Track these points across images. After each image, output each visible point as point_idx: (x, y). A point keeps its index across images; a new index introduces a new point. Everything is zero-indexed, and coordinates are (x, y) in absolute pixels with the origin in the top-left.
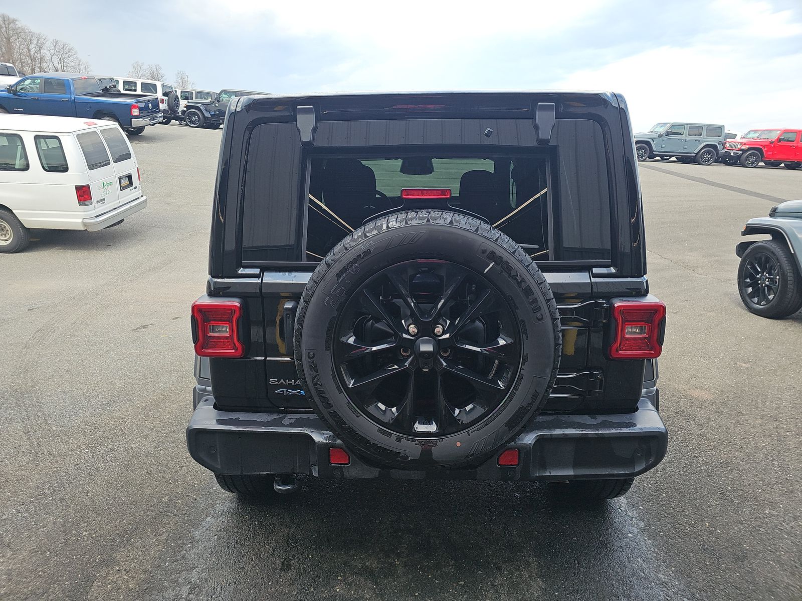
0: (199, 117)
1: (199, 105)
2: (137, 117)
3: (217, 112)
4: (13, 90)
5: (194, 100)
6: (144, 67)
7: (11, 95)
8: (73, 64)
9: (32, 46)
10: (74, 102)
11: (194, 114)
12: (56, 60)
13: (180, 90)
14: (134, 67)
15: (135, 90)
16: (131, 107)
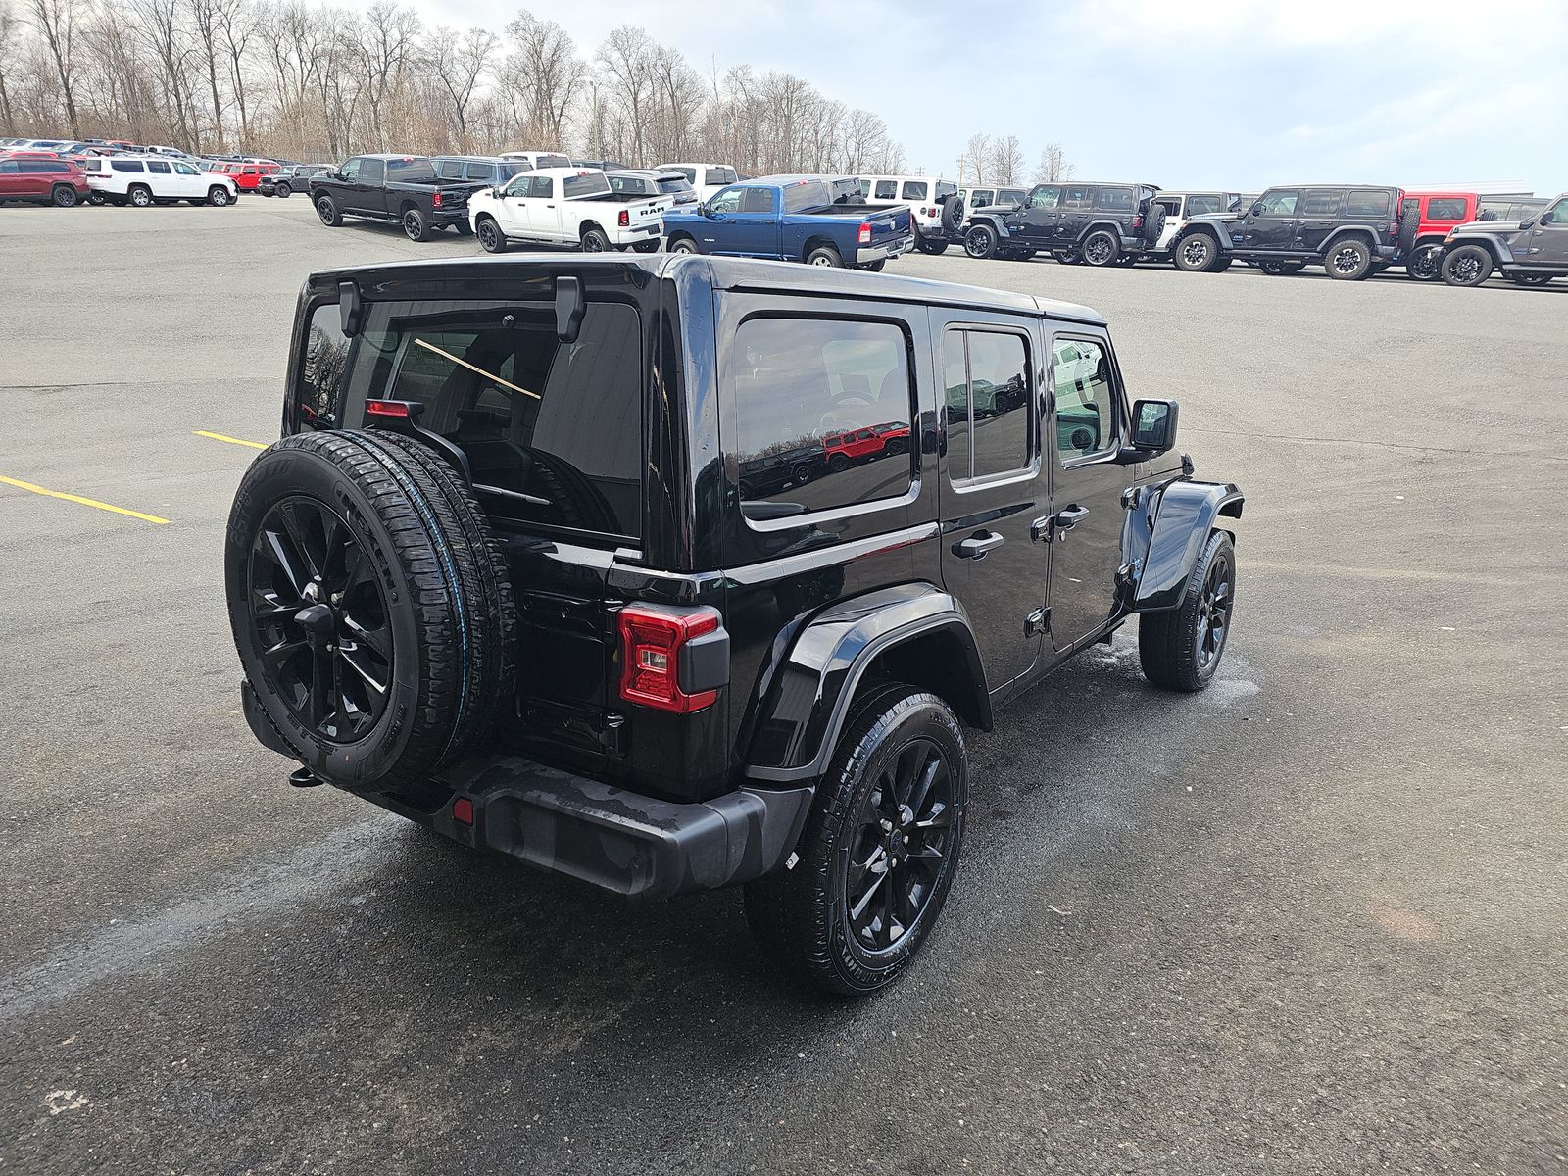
0: (989, 239)
1: (992, 216)
2: (867, 245)
3: (1023, 228)
4: (705, 211)
5: (993, 207)
6: (988, 145)
7: (703, 219)
8: (877, 149)
9: (822, 125)
10: (781, 224)
11: (981, 233)
12: (852, 144)
13: (972, 190)
14: (973, 145)
15: (893, 197)
16: (858, 228)
